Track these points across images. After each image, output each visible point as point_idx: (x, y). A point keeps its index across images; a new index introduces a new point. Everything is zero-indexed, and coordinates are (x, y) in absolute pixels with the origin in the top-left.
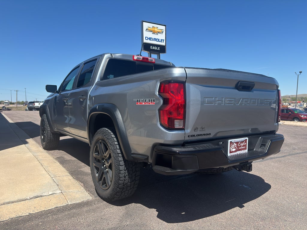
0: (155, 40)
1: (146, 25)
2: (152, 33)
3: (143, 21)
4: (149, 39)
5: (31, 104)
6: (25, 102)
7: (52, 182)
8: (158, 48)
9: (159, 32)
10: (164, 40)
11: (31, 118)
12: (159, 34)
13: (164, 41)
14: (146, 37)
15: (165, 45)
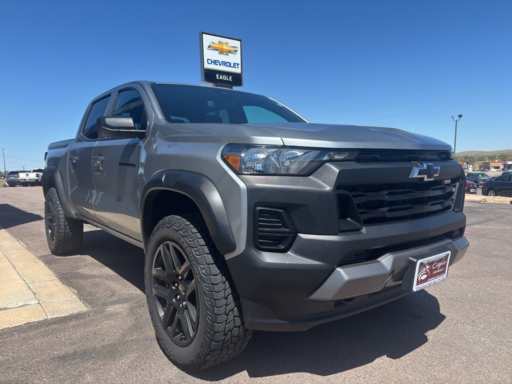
0: (224, 63)
1: (207, 39)
2: (218, 52)
3: (203, 33)
4: (214, 62)
5: (12, 175)
6: (3, 172)
7: (25, 289)
8: (229, 78)
9: (230, 52)
10: (238, 64)
11: (10, 198)
12: (229, 54)
13: (240, 66)
14: (208, 60)
15: (240, 72)
